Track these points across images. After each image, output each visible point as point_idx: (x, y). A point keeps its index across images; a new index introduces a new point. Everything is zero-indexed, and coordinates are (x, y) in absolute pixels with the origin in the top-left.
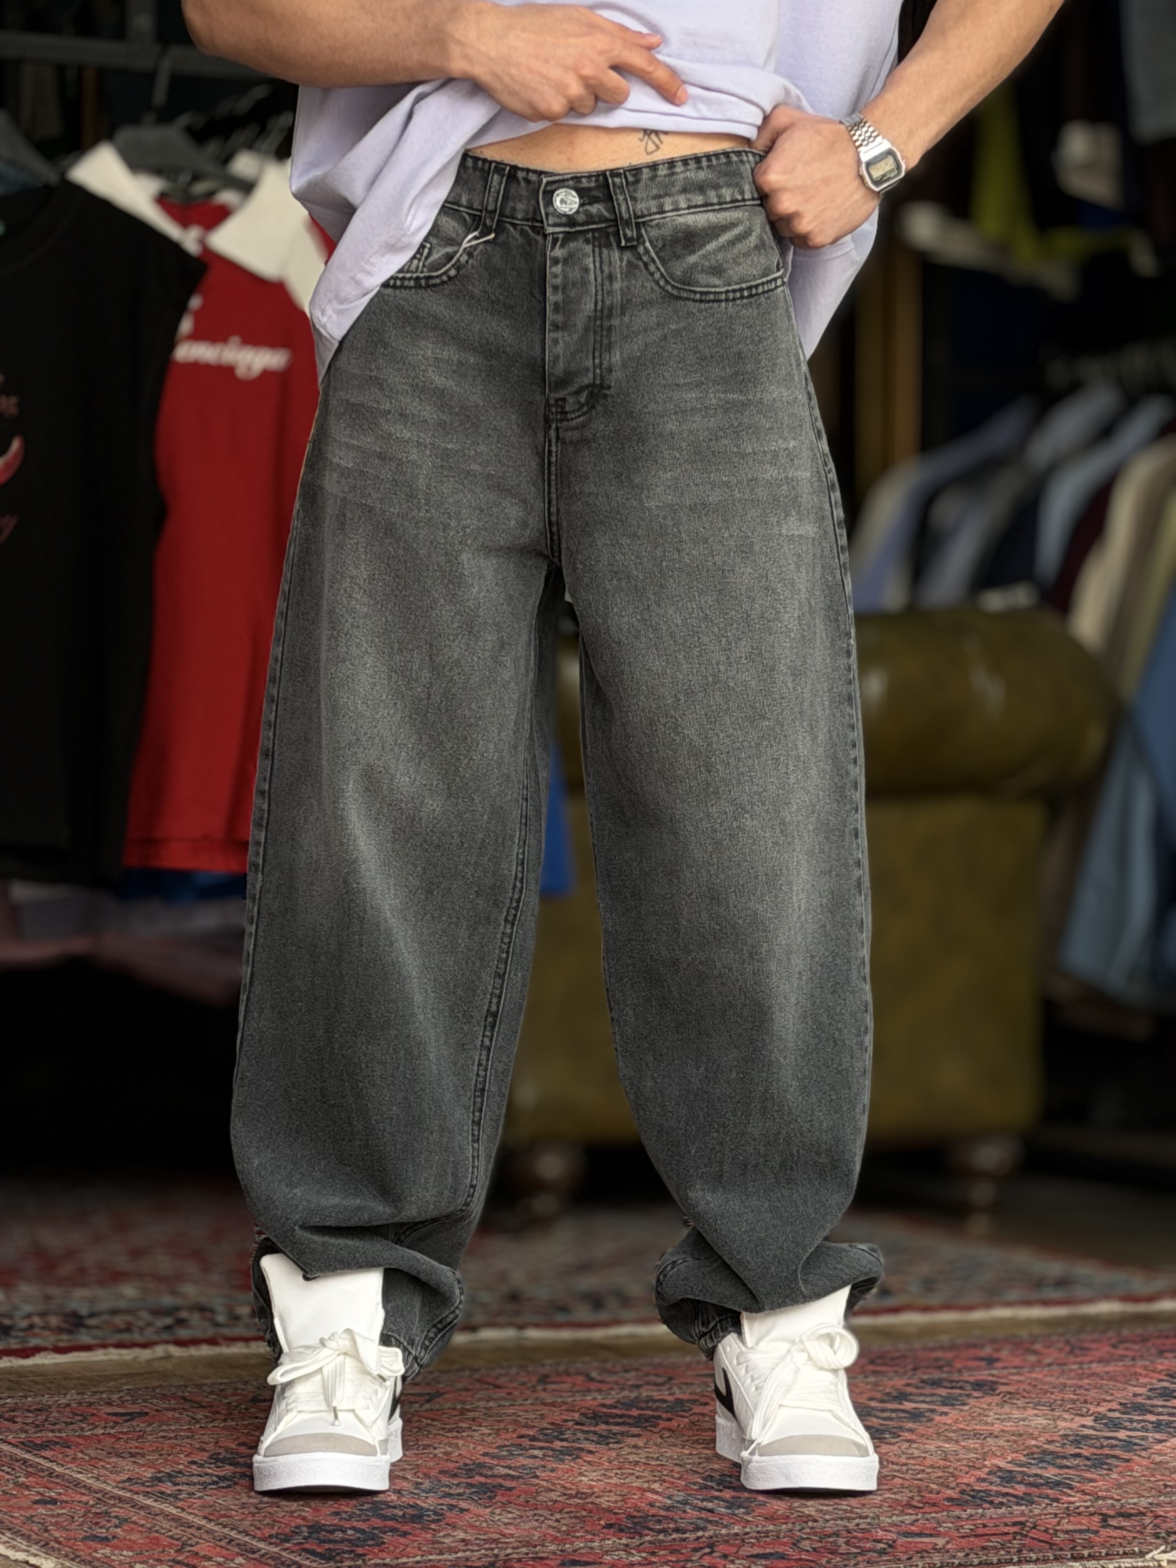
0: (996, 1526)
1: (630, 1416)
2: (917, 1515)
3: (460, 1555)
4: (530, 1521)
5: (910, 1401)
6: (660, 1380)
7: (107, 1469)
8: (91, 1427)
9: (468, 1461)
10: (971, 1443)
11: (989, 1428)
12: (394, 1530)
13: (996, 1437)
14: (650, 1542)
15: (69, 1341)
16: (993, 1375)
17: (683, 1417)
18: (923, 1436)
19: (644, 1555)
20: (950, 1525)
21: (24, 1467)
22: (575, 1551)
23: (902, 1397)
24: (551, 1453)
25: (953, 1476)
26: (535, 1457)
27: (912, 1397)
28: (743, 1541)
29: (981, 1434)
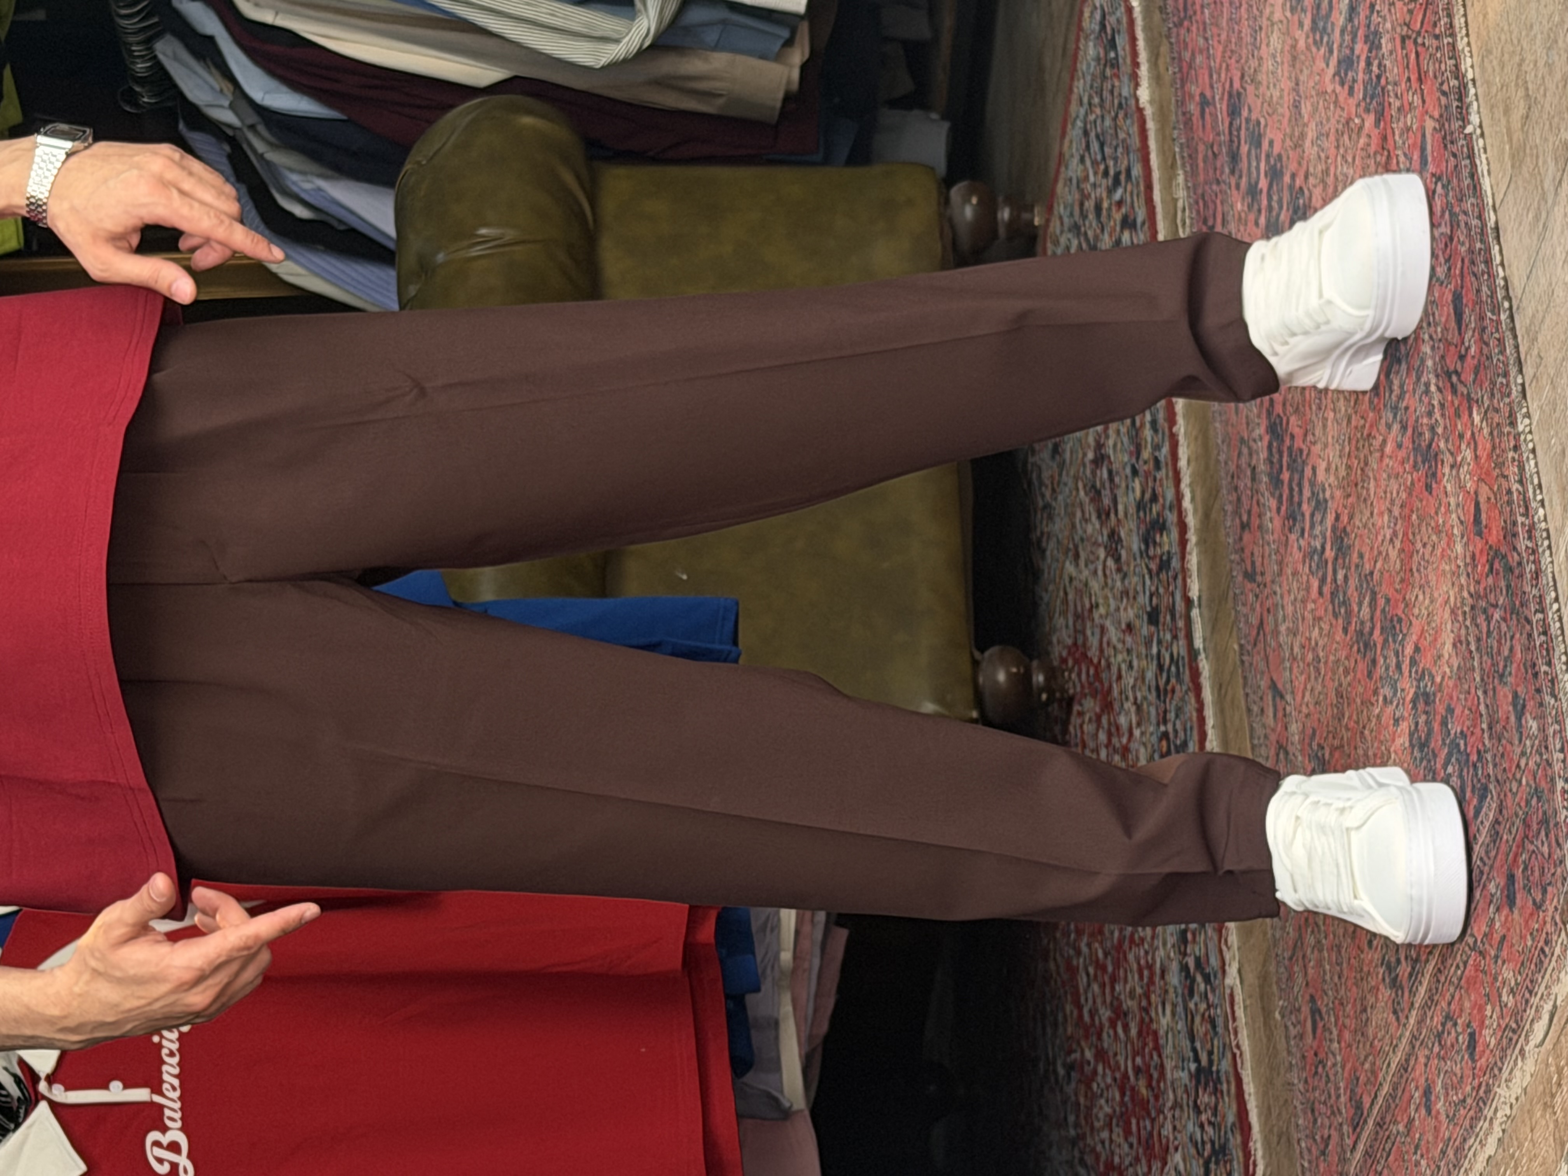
0: (1408, 67)
1: (1291, 480)
2: (1397, 156)
3: (1473, 648)
4: (1427, 576)
5: (1257, 183)
6: (1245, 451)
7: (1384, 1036)
8: (1330, 1056)
9: (1355, 648)
10: (1306, 109)
11: (1286, 93)
12: (1444, 723)
13: (1297, 84)
14: (1447, 441)
15: (1228, 1082)
16: (1222, 99)
17: (1288, 423)
18: (1299, 164)
19: (1463, 447)
20: (1409, 116)
21: (1385, 1127)
22: (1462, 522)
23: (1253, 191)
24: (1340, 561)
25: (1348, 123)
26: (1346, 577)
27: (1253, 181)
28: (1440, 340)
29: (1295, 100)
